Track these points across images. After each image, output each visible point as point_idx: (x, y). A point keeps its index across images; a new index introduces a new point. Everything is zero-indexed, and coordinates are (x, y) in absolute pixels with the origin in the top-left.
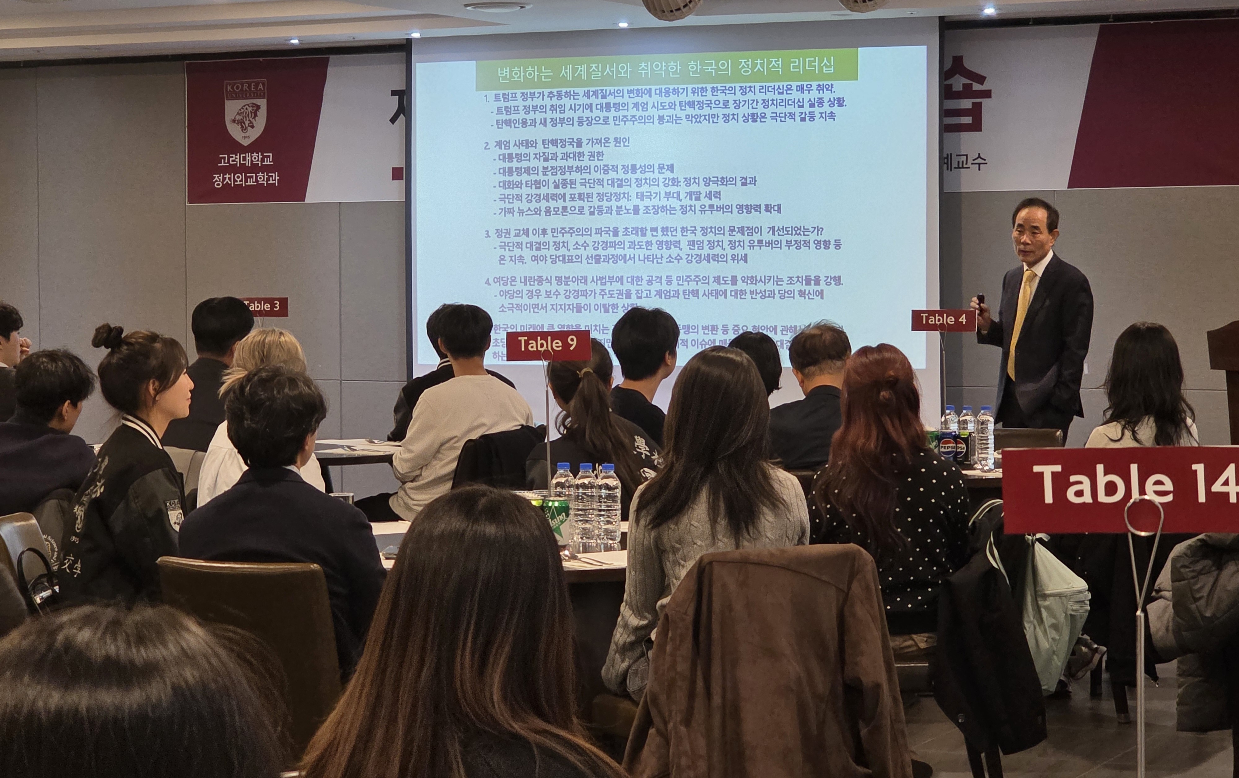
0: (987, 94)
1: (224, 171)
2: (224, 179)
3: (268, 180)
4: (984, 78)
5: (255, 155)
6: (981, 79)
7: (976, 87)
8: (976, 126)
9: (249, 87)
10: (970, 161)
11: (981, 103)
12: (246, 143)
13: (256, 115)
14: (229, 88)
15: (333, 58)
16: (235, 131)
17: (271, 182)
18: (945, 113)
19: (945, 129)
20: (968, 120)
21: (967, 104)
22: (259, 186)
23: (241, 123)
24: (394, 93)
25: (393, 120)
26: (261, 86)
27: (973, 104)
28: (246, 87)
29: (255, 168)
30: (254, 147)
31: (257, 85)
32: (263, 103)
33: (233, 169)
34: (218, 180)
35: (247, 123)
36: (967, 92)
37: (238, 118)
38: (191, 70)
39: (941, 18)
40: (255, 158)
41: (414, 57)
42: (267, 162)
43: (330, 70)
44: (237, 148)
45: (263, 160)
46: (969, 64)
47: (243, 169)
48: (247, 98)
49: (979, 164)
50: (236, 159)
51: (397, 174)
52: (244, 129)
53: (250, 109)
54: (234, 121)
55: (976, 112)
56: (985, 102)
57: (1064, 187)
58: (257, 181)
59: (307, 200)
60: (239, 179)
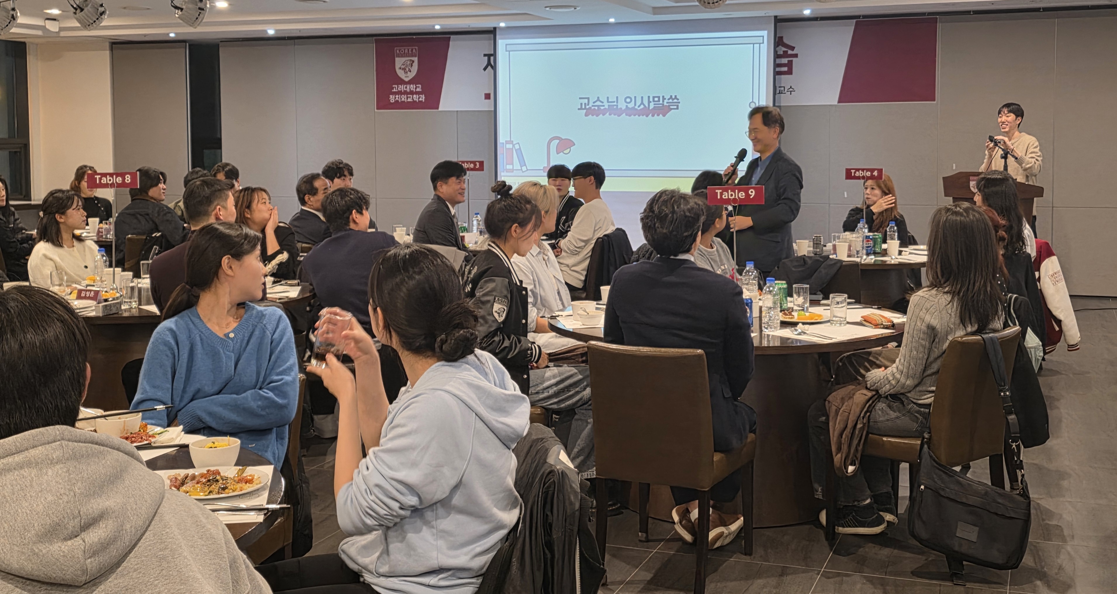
0: (796, 56)
1: (395, 93)
2: (395, 98)
3: (419, 98)
4: (794, 48)
5: (412, 86)
6: (793, 48)
7: (790, 52)
8: (790, 72)
9: (408, 51)
10: (786, 90)
11: (792, 60)
12: (407, 80)
13: (412, 65)
14: (398, 51)
15: (452, 37)
16: (401, 74)
17: (420, 99)
18: (776, 65)
19: (777, 73)
20: (785, 69)
21: (785, 61)
22: (414, 102)
23: (404, 69)
24: (485, 55)
25: (485, 69)
26: (414, 50)
27: (788, 61)
28: (406, 51)
29: (412, 93)
30: (410, 82)
31: (412, 50)
32: (416, 59)
33: (400, 93)
34: (392, 98)
35: (407, 69)
36: (785, 55)
37: (403, 67)
38: (377, 41)
39: (776, 17)
40: (412, 87)
41: (497, 37)
42: (418, 90)
43: (451, 43)
44: (402, 82)
45: (416, 89)
46: (786, 41)
47: (405, 93)
48: (407, 57)
49: (791, 92)
50: (402, 88)
51: (487, 96)
52: (406, 73)
53: (409, 62)
54: (400, 68)
55: (790, 65)
56: (794, 59)
57: (836, 102)
58: (413, 99)
59: (440, 109)
60: (404, 98)
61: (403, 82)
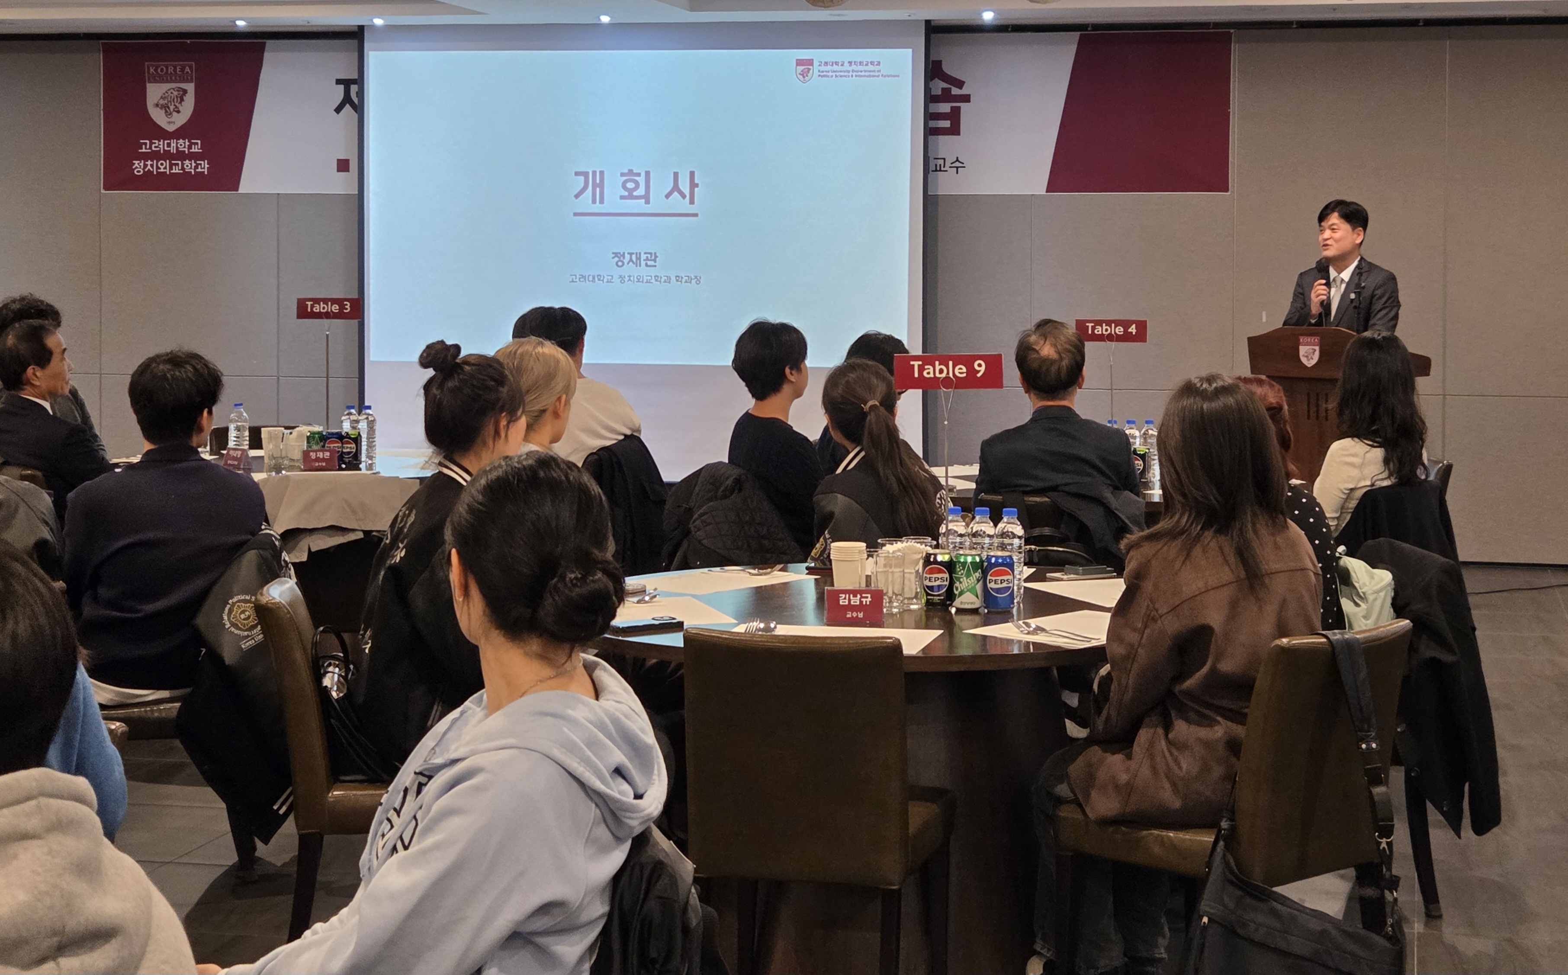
0: (966, 99)
1: (146, 157)
2: (145, 166)
3: (196, 167)
4: (963, 83)
5: (181, 141)
6: (960, 84)
7: (955, 91)
8: (955, 130)
9: (175, 70)
10: (948, 164)
11: (960, 107)
12: (171, 128)
13: (182, 100)
14: (152, 70)
15: (270, 43)
16: (158, 116)
17: (199, 170)
18: (930, 116)
19: (930, 132)
20: (946, 124)
21: (945, 108)
22: (186, 174)
23: (165, 107)
24: (339, 82)
25: (338, 110)
26: (187, 69)
27: (952, 108)
28: (171, 70)
29: (181, 156)
30: (178, 134)
31: (182, 70)
32: (190, 87)
33: (155, 156)
34: (138, 167)
35: (172, 108)
36: (946, 96)
37: (162, 102)
38: (107, 50)
39: (928, 22)
40: (182, 144)
41: (366, 45)
42: (195, 149)
43: (266, 55)
44: (162, 134)
45: (190, 147)
46: (947, 69)
47: (167, 156)
48: (172, 81)
49: (957, 168)
50: (160, 145)
51: (343, 166)
52: (168, 114)
53: (176, 93)
54: (157, 105)
55: (955, 116)
56: (964, 106)
57: (1043, 192)
58: (183, 169)
59: (242, 190)
60: (164, 167)
61: (164, 134)
